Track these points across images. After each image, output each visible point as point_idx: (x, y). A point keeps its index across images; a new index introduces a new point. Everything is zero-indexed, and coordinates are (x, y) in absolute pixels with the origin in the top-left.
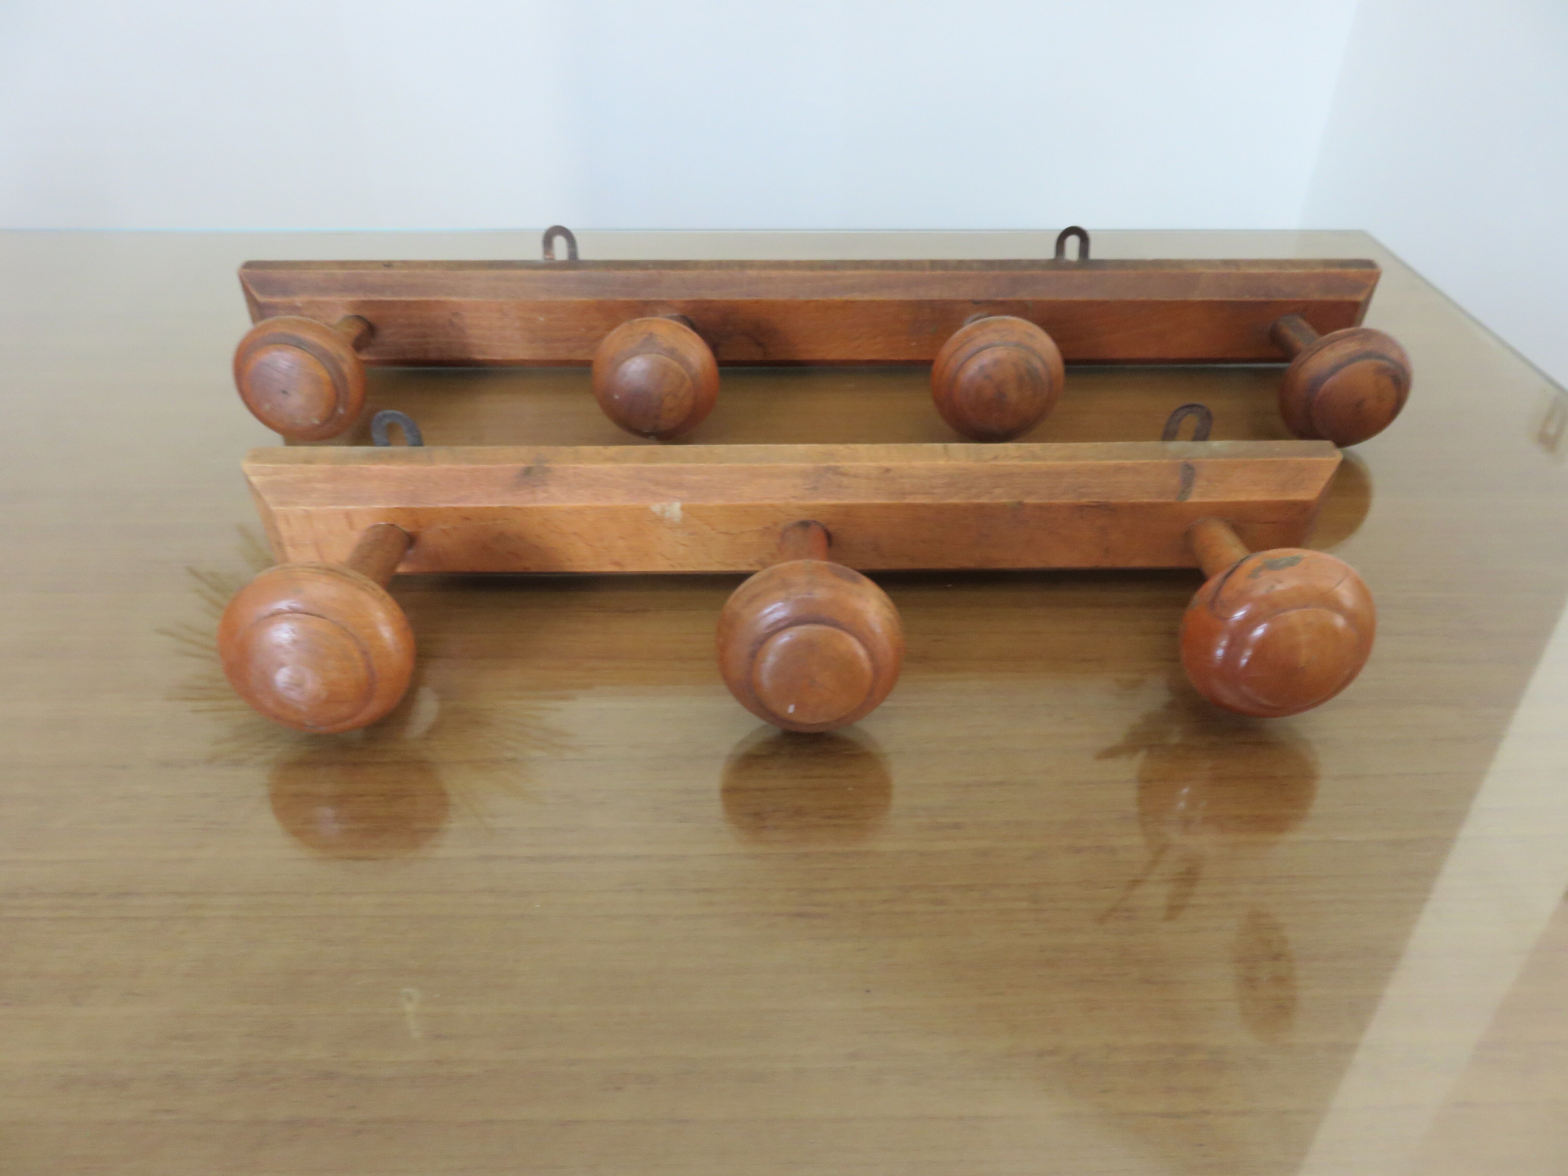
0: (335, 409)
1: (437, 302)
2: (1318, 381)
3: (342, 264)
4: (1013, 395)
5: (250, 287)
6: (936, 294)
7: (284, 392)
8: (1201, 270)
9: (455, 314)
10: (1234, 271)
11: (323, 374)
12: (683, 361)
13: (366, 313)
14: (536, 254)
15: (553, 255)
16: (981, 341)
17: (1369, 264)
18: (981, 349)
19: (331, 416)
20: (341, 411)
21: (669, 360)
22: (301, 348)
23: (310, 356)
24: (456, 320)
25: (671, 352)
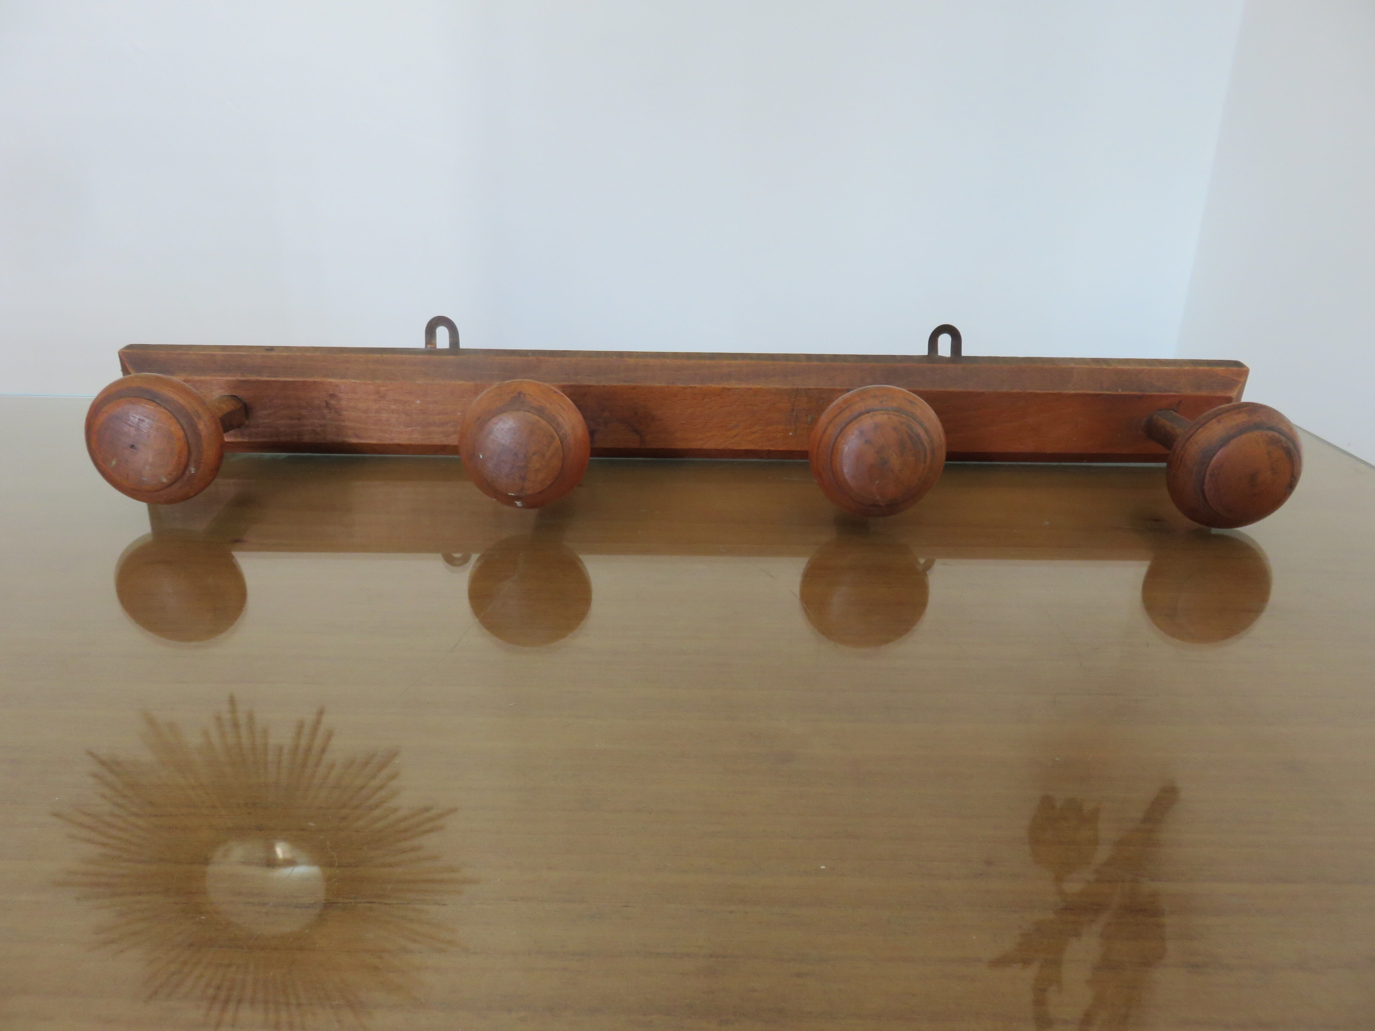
0: (186, 466)
1: (315, 383)
2: (1208, 454)
3: (224, 348)
4: (895, 461)
5: (127, 366)
6: (812, 383)
7: (132, 446)
8: (1073, 365)
9: (332, 396)
10: (1105, 367)
11: (175, 428)
12: (551, 420)
13: (241, 394)
14: (419, 342)
15: (435, 344)
16: (860, 406)
17: (1238, 364)
18: (860, 414)
19: (181, 474)
20: (193, 470)
21: (537, 417)
22: (156, 402)
23: (162, 410)
24: (333, 402)
25: (540, 411)
